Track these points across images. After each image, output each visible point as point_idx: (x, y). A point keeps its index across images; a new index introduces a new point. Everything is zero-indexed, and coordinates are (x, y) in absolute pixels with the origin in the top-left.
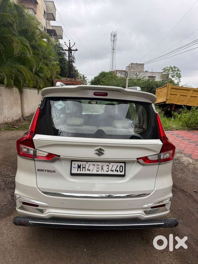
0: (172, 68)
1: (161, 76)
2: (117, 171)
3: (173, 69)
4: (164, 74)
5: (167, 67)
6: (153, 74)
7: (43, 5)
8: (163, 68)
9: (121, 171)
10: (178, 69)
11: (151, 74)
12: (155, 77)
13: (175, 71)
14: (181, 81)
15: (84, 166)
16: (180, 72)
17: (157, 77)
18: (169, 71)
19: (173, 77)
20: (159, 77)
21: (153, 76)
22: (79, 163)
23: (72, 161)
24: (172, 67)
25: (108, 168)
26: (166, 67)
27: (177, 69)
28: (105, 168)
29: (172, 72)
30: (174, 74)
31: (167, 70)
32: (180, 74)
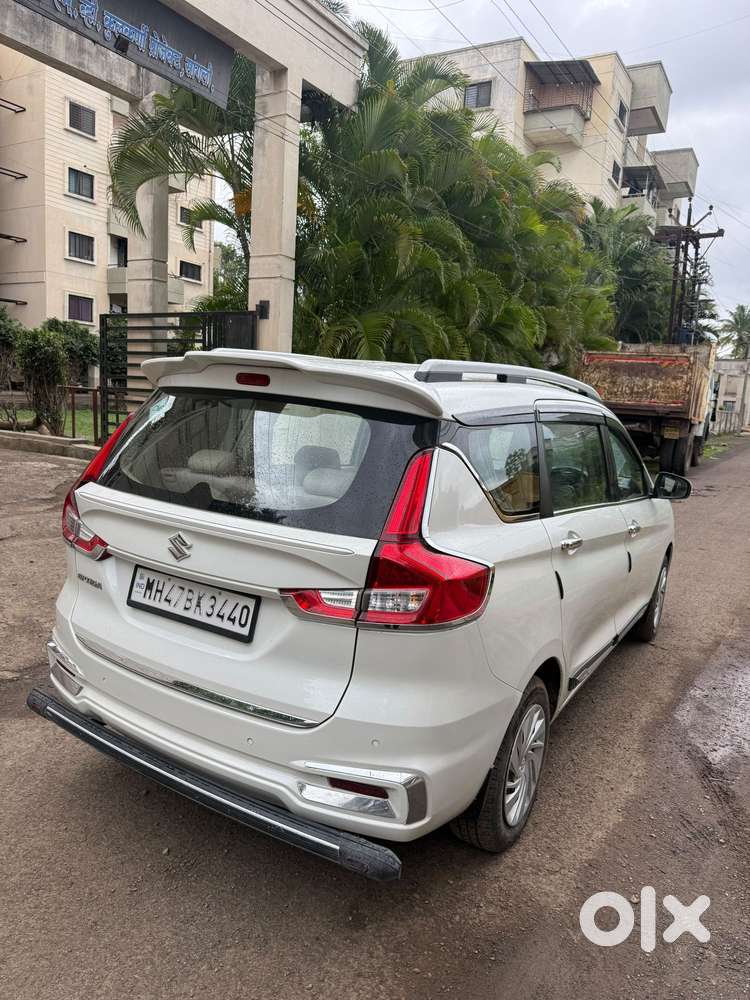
2: (233, 621)
7: (617, 85)
9: (243, 622)
15: (160, 588)
22: (152, 577)
23: (137, 567)
25: (212, 607)
28: (206, 604)
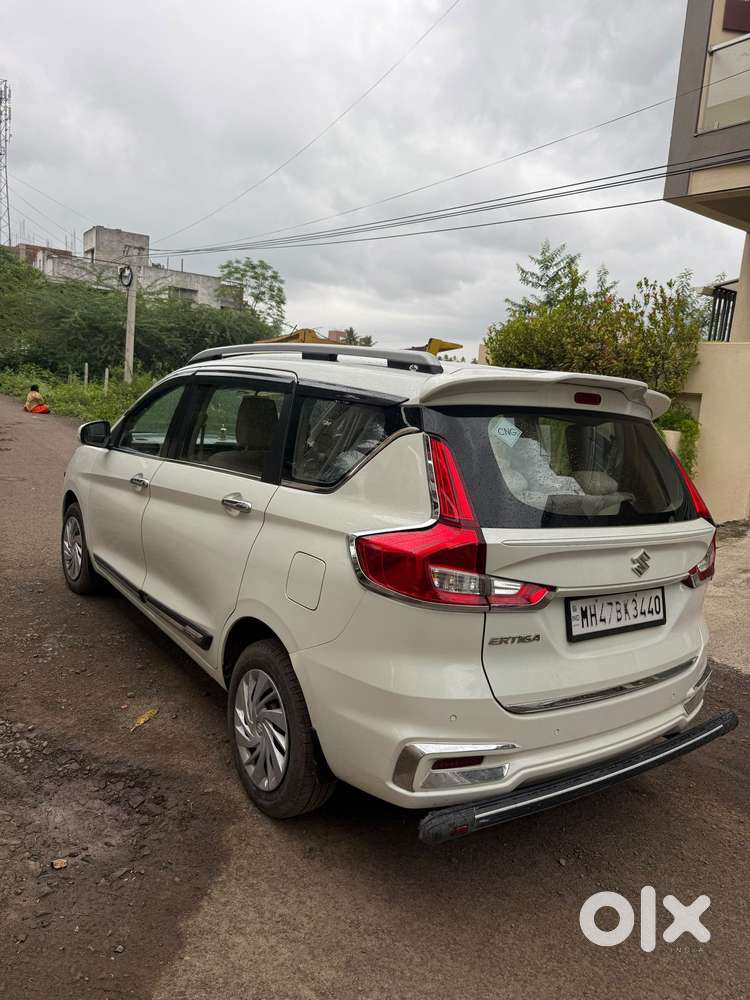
0: (254, 267)
1: (216, 290)
2: (652, 612)
3: (259, 270)
4: (227, 284)
5: (237, 262)
6: (188, 280)
8: (224, 264)
9: (658, 609)
10: (274, 272)
11: (178, 278)
12: (196, 292)
13: (265, 279)
14: (285, 315)
15: (593, 612)
16: (282, 286)
17: (203, 294)
18: (243, 275)
19: (258, 298)
20: (209, 295)
21: (189, 287)
22: (584, 604)
23: (569, 599)
24: (256, 262)
25: (636, 608)
26: (234, 261)
27: (269, 273)
28: (631, 608)
29: (253, 282)
30: (263, 289)
31: (237, 270)
32: (280, 290)
